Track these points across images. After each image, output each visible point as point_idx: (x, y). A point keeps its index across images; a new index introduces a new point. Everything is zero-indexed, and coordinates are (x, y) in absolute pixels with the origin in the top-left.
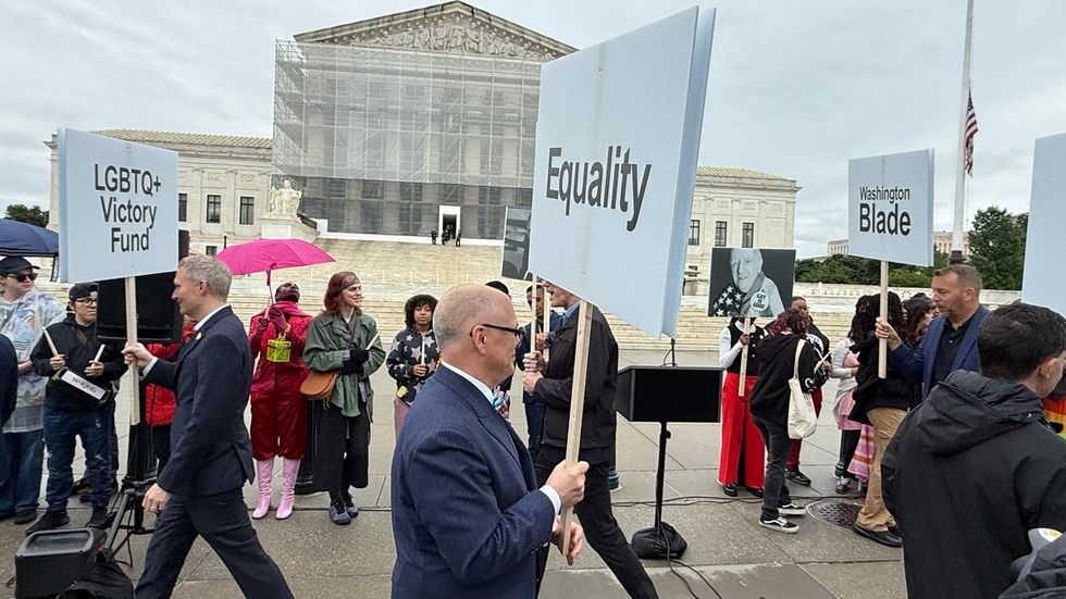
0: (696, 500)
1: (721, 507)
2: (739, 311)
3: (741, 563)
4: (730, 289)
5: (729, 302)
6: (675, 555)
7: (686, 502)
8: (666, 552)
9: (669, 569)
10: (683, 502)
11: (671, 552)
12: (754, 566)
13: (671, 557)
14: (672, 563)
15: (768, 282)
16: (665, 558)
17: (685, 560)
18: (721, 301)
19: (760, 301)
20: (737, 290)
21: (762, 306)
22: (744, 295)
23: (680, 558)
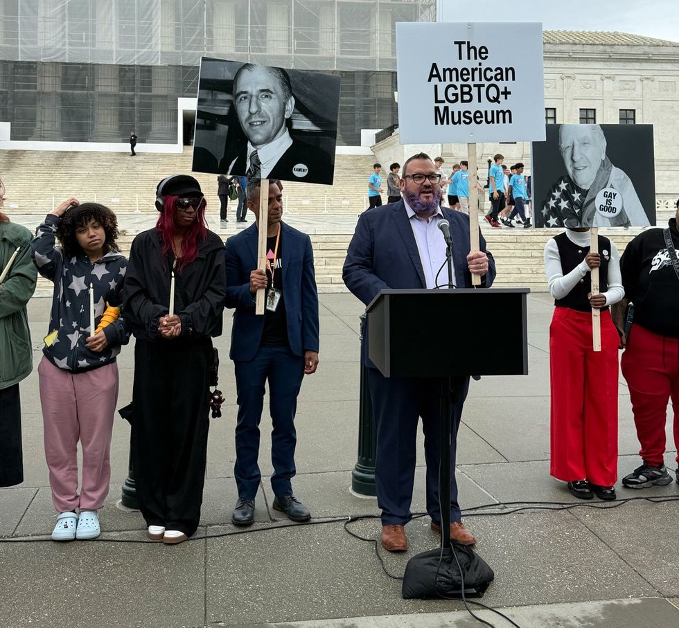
0: (518, 506)
1: (555, 516)
2: (579, 218)
3: (578, 601)
4: (563, 186)
5: (564, 204)
6: (474, 591)
7: (503, 509)
8: (459, 587)
9: (467, 613)
10: (497, 510)
11: (468, 586)
12: (596, 603)
13: (468, 596)
14: (468, 604)
15: (617, 174)
16: (458, 597)
17: (488, 598)
18: (552, 203)
19: (609, 202)
20: (573, 186)
21: (613, 210)
22: (584, 193)
23: (481, 597)
